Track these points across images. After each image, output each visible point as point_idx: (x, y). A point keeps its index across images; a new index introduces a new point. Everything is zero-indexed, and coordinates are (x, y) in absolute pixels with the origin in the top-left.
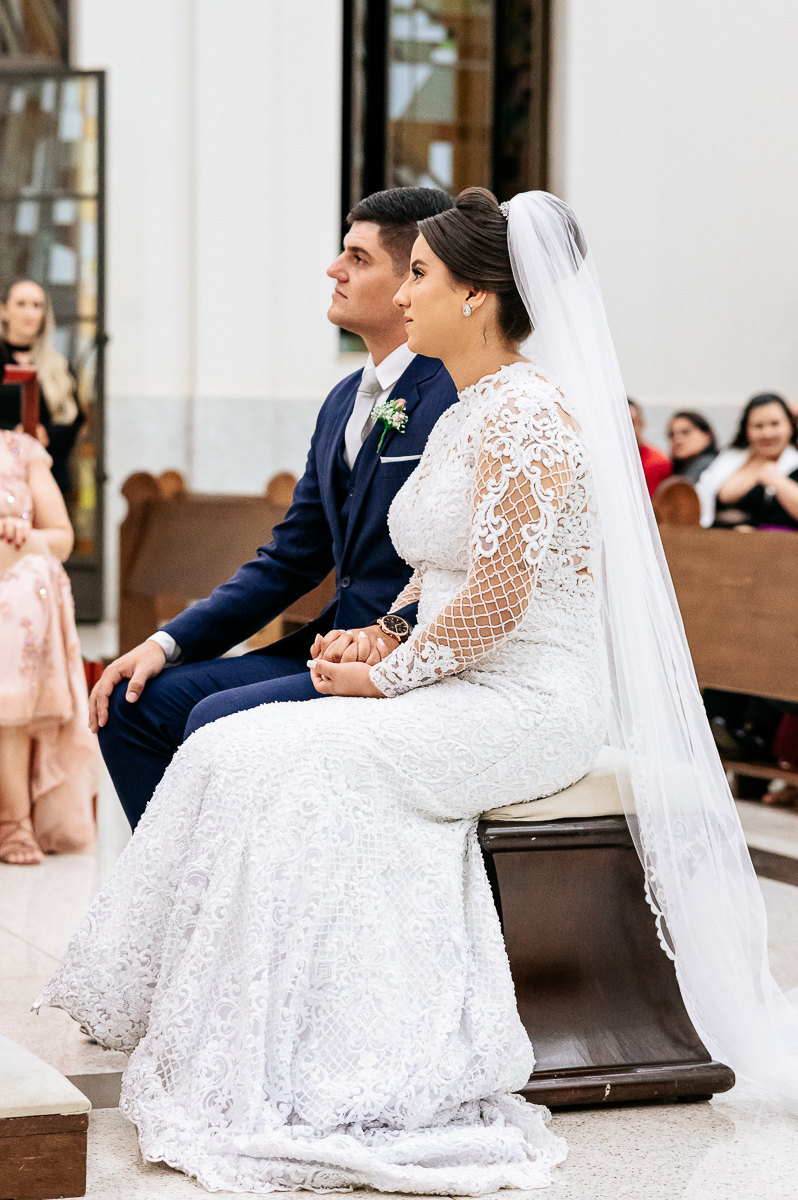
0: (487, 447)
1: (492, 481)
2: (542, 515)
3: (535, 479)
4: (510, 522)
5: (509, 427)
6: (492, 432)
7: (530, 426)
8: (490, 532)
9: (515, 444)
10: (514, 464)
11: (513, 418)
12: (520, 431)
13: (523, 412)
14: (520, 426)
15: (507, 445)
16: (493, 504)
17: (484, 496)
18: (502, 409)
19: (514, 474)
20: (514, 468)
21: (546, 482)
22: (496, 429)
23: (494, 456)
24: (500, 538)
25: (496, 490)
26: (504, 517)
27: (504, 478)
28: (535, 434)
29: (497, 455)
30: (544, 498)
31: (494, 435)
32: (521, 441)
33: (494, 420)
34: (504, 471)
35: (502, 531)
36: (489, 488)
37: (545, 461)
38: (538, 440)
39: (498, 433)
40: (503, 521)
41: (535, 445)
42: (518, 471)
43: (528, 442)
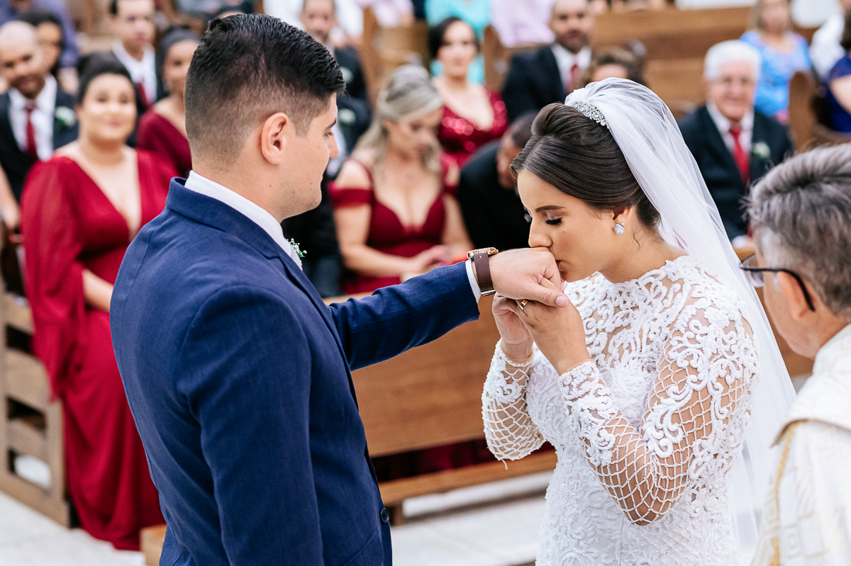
0: (672, 355)
1: (674, 388)
2: (713, 432)
3: (717, 396)
4: (687, 433)
5: (698, 338)
6: (680, 342)
7: (720, 340)
8: (665, 436)
9: (705, 357)
10: (700, 376)
11: (704, 329)
12: (709, 345)
13: (713, 324)
14: (710, 339)
15: (696, 357)
16: (673, 409)
17: (663, 400)
18: (690, 319)
19: (699, 387)
20: (699, 381)
21: (725, 400)
22: (684, 339)
23: (679, 364)
24: (675, 445)
25: (679, 397)
26: (681, 427)
27: (688, 389)
28: (723, 348)
29: (685, 364)
30: (719, 416)
31: (681, 345)
32: (710, 355)
33: (682, 330)
34: (689, 381)
35: (679, 439)
36: (669, 393)
37: (728, 378)
38: (726, 355)
39: (686, 343)
40: (680, 430)
41: (722, 360)
42: (702, 385)
43: (716, 357)
